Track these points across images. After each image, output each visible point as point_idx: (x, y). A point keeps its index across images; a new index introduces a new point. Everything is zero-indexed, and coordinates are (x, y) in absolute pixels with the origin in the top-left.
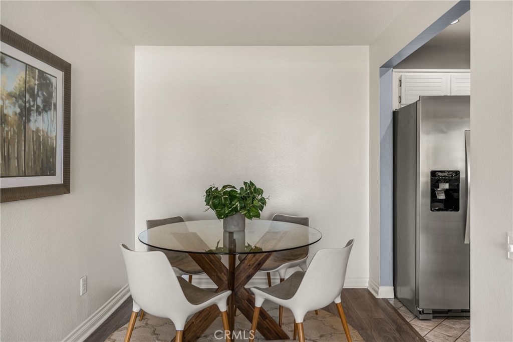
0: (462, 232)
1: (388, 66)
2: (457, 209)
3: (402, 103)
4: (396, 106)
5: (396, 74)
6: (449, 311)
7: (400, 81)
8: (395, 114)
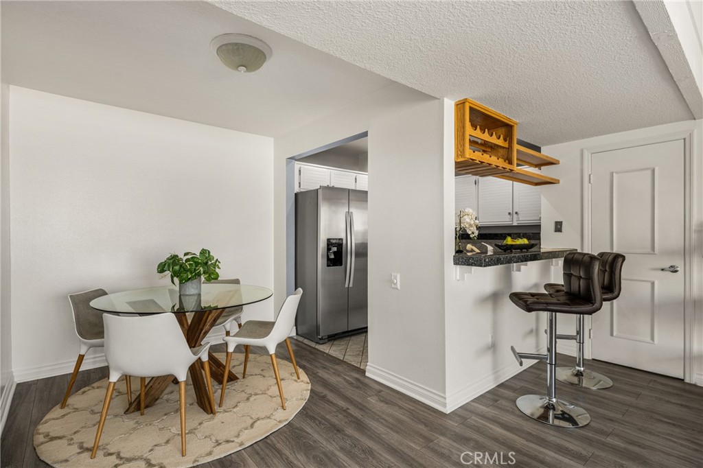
0: (344, 278)
1: (292, 158)
2: (341, 265)
3: (301, 187)
4: (297, 190)
5: (297, 165)
6: (336, 334)
7: (300, 171)
8: (296, 195)
